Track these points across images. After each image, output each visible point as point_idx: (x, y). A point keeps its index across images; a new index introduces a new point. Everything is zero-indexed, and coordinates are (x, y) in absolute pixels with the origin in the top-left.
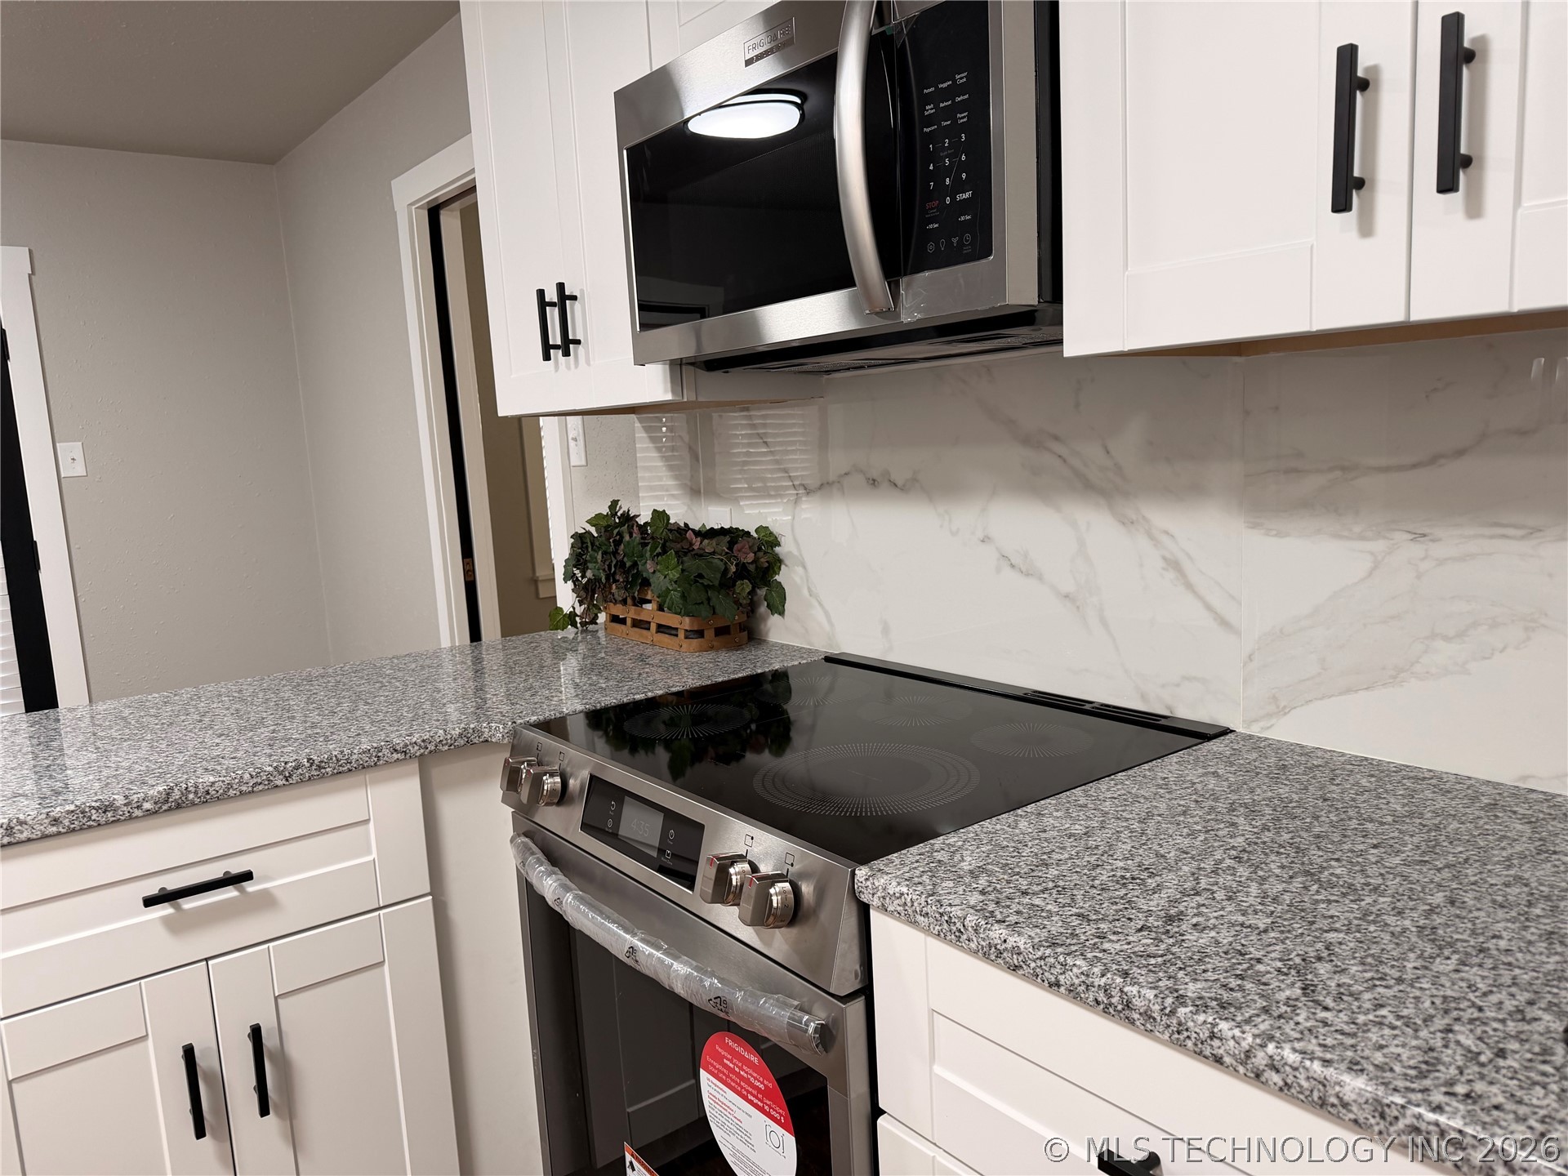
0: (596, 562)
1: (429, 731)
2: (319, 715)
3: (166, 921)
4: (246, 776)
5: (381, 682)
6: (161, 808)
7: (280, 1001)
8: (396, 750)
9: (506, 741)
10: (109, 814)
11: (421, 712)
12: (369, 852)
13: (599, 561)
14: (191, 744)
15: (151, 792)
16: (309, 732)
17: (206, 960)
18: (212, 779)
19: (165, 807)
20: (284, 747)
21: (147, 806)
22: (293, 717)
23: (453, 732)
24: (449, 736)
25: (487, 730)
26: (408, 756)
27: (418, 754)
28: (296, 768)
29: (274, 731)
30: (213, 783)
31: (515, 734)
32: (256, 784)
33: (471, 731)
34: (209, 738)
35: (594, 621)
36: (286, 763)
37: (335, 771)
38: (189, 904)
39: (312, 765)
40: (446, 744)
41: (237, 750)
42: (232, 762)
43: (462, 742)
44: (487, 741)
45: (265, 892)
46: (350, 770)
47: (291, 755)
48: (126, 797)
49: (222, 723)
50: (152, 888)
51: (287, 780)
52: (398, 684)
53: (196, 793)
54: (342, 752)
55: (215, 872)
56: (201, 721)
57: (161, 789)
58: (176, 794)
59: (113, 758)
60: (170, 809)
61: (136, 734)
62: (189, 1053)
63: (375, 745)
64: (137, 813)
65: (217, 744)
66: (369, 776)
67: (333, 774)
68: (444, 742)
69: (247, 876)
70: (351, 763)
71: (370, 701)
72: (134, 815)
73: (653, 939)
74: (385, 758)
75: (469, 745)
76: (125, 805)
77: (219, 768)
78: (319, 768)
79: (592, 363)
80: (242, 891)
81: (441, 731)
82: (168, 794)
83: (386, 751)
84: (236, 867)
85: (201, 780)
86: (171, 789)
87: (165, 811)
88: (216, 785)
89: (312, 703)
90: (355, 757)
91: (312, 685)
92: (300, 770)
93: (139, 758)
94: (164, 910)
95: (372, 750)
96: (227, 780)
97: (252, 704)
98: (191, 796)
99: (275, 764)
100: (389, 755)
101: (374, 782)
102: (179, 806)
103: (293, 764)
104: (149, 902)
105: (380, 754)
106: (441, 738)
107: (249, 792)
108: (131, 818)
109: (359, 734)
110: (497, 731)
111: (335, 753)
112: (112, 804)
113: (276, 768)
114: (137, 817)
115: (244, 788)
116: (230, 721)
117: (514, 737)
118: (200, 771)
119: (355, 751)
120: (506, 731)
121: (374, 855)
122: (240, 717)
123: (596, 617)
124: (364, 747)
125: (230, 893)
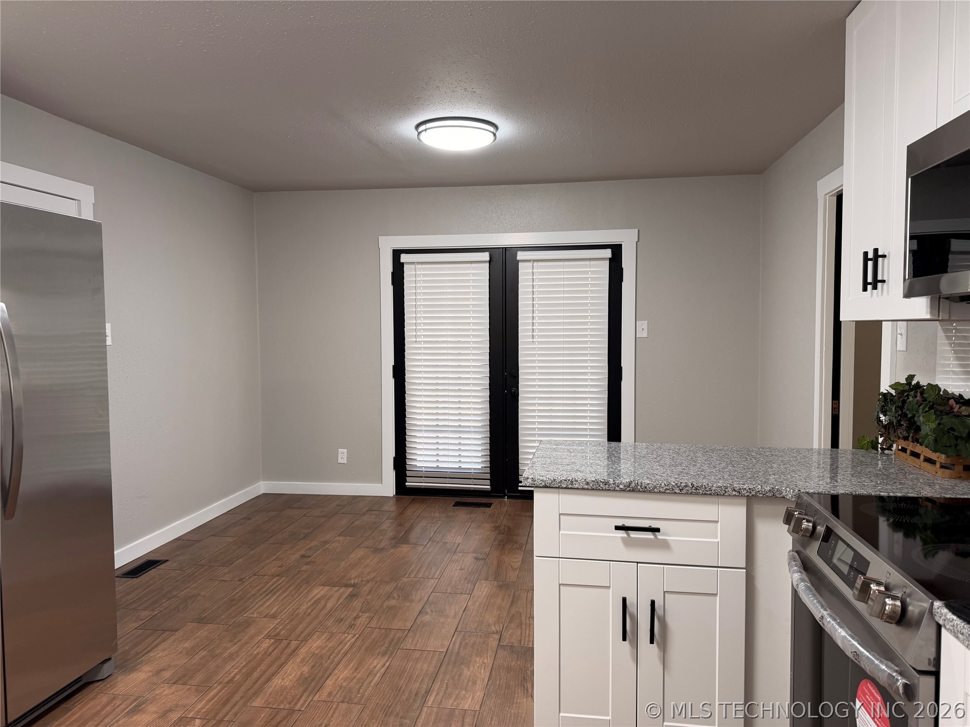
0: (892, 412)
1: (754, 485)
2: (707, 467)
3: (623, 539)
4: (663, 484)
5: (746, 458)
6: (626, 489)
7: (666, 594)
8: (735, 490)
9: (793, 499)
10: (607, 486)
11: (756, 476)
12: (717, 538)
13: (893, 411)
14: (647, 466)
15: (623, 481)
16: (699, 473)
17: (638, 563)
18: (648, 482)
19: (628, 489)
20: (684, 476)
21: (621, 486)
22: (696, 465)
23: (766, 488)
24: (763, 490)
25: (785, 491)
26: (740, 495)
27: (746, 495)
28: (686, 486)
29: (684, 469)
30: (649, 484)
31: (799, 496)
32: (666, 489)
33: (776, 490)
34: (656, 466)
35: (890, 448)
36: (681, 483)
37: (704, 493)
38: (634, 535)
39: (693, 487)
40: (761, 493)
41: (664, 473)
42: (660, 477)
43: (770, 495)
44: (784, 497)
45: (665, 540)
46: (711, 494)
47: (686, 480)
48: (614, 481)
49: (664, 461)
50: (620, 523)
51: (681, 491)
52: (754, 461)
53: (641, 486)
54: (708, 484)
55: (645, 524)
56: (656, 458)
57: (627, 481)
58: (633, 485)
59: (616, 465)
60: (630, 491)
61: (628, 458)
62: (624, 600)
63: (725, 485)
64: (617, 488)
65: (658, 469)
66: (721, 499)
67: (702, 494)
68: (760, 492)
69: (658, 530)
70: (711, 491)
71: (735, 466)
72: (616, 489)
73: (834, 616)
74: (729, 493)
75: (774, 497)
76: (613, 484)
77: (653, 478)
78: (696, 489)
79: (890, 294)
80: (656, 536)
81: (760, 486)
82: (630, 484)
83: (729, 489)
84: (655, 525)
85: (644, 481)
86: (631, 482)
87: (628, 491)
88: (650, 485)
89: (708, 461)
90: (714, 488)
91: (713, 453)
92: (687, 488)
93: (625, 467)
94: (622, 534)
95: (723, 487)
96: (655, 484)
97: (681, 456)
98: (639, 487)
99: (676, 482)
100: (731, 491)
101: (723, 504)
102: (633, 490)
103: (684, 484)
104: (617, 528)
105: (726, 490)
106: (759, 490)
107: (663, 492)
108: (614, 490)
109: (720, 479)
110: (790, 494)
111: (704, 484)
112: (608, 482)
113: (676, 484)
114: (617, 490)
115: (661, 490)
116: (668, 461)
117: (798, 499)
118: (645, 478)
119: (714, 486)
120: (794, 494)
121: (719, 540)
122: (673, 461)
123: (891, 446)
124: (719, 484)
125: (649, 536)
